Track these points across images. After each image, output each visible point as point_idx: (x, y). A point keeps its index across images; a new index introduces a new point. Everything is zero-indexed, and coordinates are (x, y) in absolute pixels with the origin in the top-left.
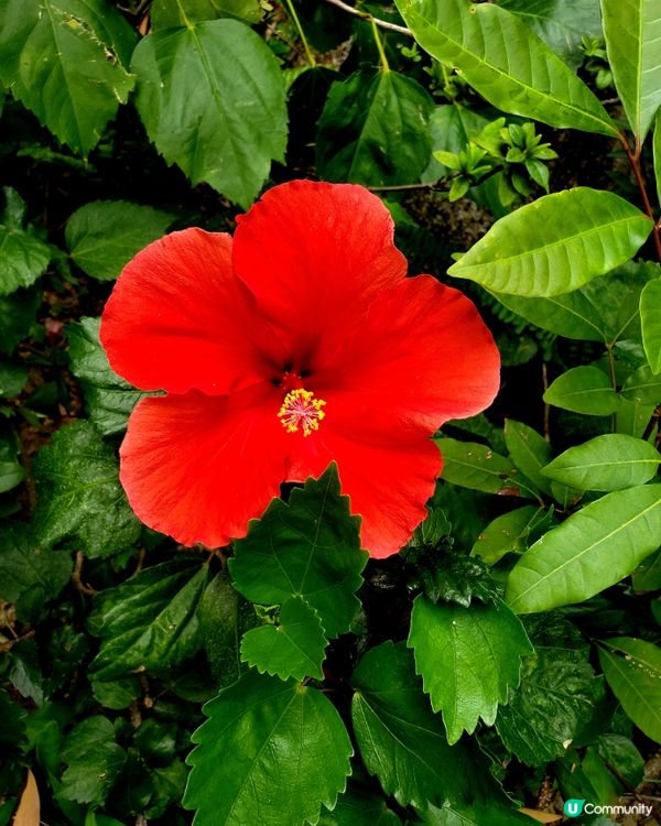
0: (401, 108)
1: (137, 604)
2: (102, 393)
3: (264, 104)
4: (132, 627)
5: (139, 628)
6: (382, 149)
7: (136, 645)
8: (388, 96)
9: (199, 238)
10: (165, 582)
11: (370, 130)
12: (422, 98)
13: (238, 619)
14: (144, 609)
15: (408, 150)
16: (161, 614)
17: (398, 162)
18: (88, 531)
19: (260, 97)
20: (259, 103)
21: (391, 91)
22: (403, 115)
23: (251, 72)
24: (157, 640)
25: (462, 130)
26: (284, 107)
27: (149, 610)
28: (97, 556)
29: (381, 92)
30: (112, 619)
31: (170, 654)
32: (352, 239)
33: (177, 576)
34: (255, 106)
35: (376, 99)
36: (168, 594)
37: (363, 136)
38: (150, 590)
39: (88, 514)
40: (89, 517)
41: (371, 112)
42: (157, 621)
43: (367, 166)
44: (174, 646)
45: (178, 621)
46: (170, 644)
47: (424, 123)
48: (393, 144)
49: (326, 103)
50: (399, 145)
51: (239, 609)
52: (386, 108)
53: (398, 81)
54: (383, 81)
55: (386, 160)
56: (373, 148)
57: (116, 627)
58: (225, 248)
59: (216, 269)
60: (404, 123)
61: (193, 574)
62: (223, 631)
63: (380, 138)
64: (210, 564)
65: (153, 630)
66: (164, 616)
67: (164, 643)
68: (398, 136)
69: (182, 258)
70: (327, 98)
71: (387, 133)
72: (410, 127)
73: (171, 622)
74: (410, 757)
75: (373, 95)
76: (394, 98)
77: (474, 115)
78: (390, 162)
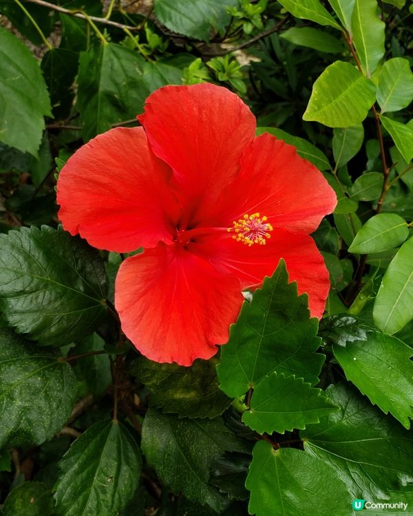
0: (122, 66)
1: (77, 473)
2: (12, 301)
3: (26, 77)
4: (80, 493)
5: (85, 493)
6: (116, 96)
7: (87, 509)
8: (111, 60)
9: (122, 135)
10: (92, 446)
11: (104, 85)
12: (135, 58)
13: (177, 441)
14: (84, 474)
15: (134, 94)
16: (96, 474)
17: (129, 103)
18: (29, 422)
19: (23, 73)
20: (23, 77)
21: (112, 56)
22: (125, 71)
23: (10, 56)
24: (102, 496)
25: (162, 76)
26: (41, 78)
27: (88, 474)
28: (44, 440)
29: (105, 58)
30: (62, 494)
31: (116, 502)
32: (216, 119)
33: (98, 438)
34: (21, 79)
35: (103, 63)
36: (96, 455)
37: (101, 89)
38: (83, 456)
39: (24, 408)
40: (25, 410)
41: (102, 73)
42: (96, 481)
43: (108, 110)
44: (117, 496)
45: (113, 473)
46: (113, 496)
47: (141, 74)
48: (123, 91)
49: (79, 67)
50: (127, 92)
51: (175, 434)
52: (112, 68)
53: (116, 49)
54: (106, 51)
55: (120, 104)
56: (109, 96)
57: (67, 501)
58: (143, 138)
59: (138, 156)
60: (127, 76)
61: (108, 432)
62: (169, 455)
63: (112, 89)
64: (118, 419)
65: (95, 489)
66: (99, 474)
67: (109, 496)
68: (125, 85)
69: (110, 154)
70: (79, 64)
71: (116, 84)
72: (131, 77)
73: (108, 476)
74: (361, 468)
75: (101, 61)
76: (115, 60)
77: (165, 66)
78: (123, 104)
